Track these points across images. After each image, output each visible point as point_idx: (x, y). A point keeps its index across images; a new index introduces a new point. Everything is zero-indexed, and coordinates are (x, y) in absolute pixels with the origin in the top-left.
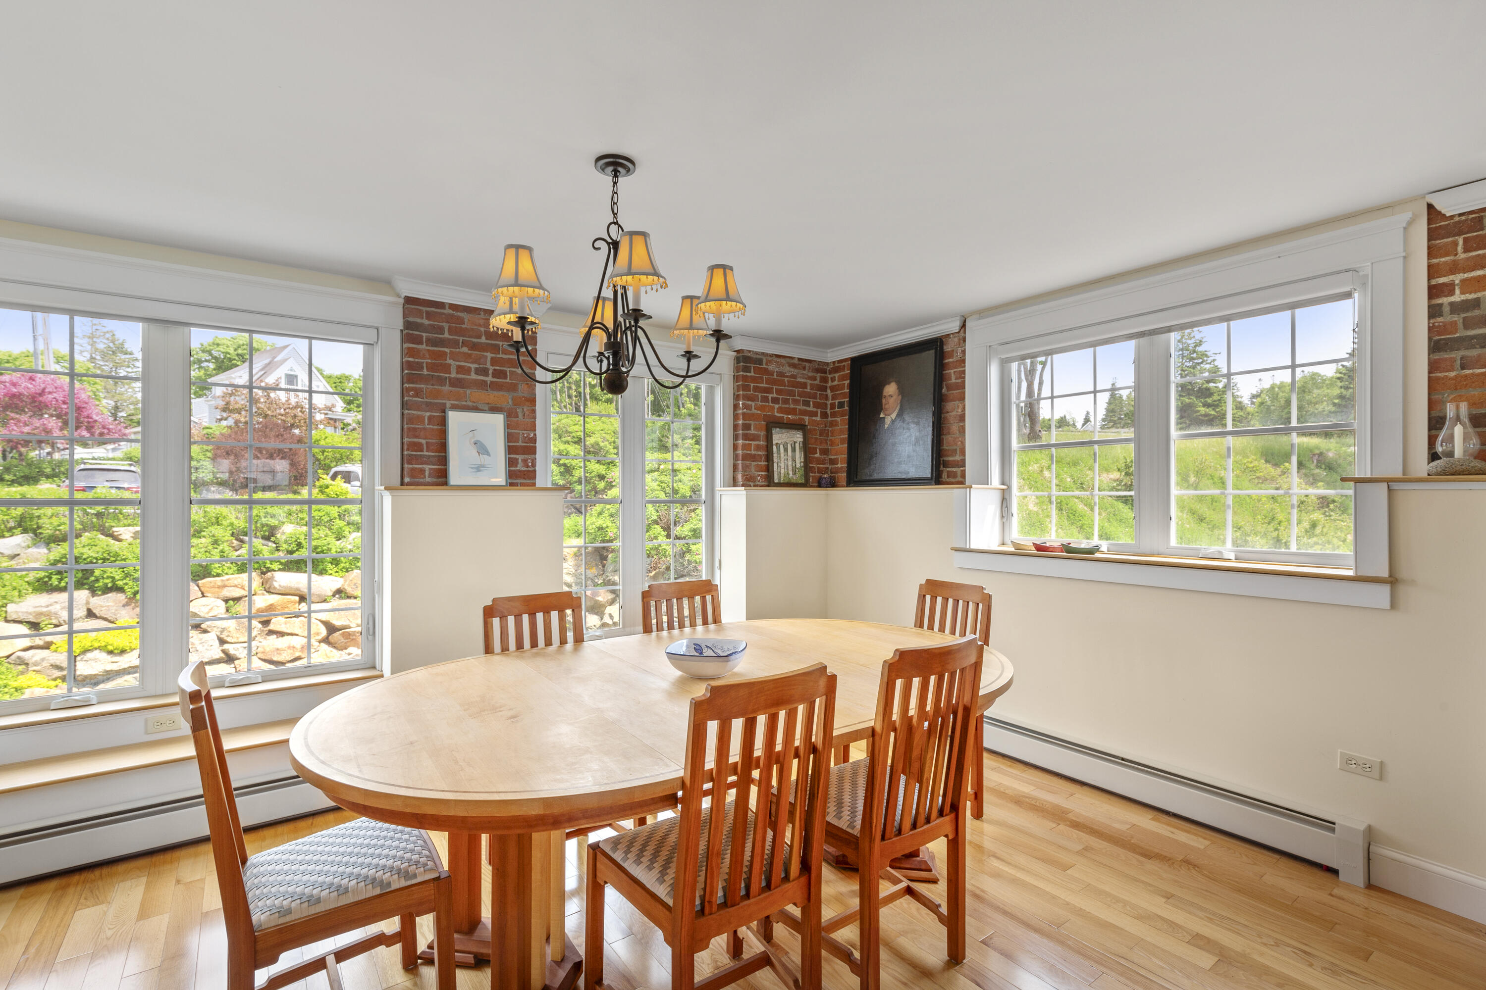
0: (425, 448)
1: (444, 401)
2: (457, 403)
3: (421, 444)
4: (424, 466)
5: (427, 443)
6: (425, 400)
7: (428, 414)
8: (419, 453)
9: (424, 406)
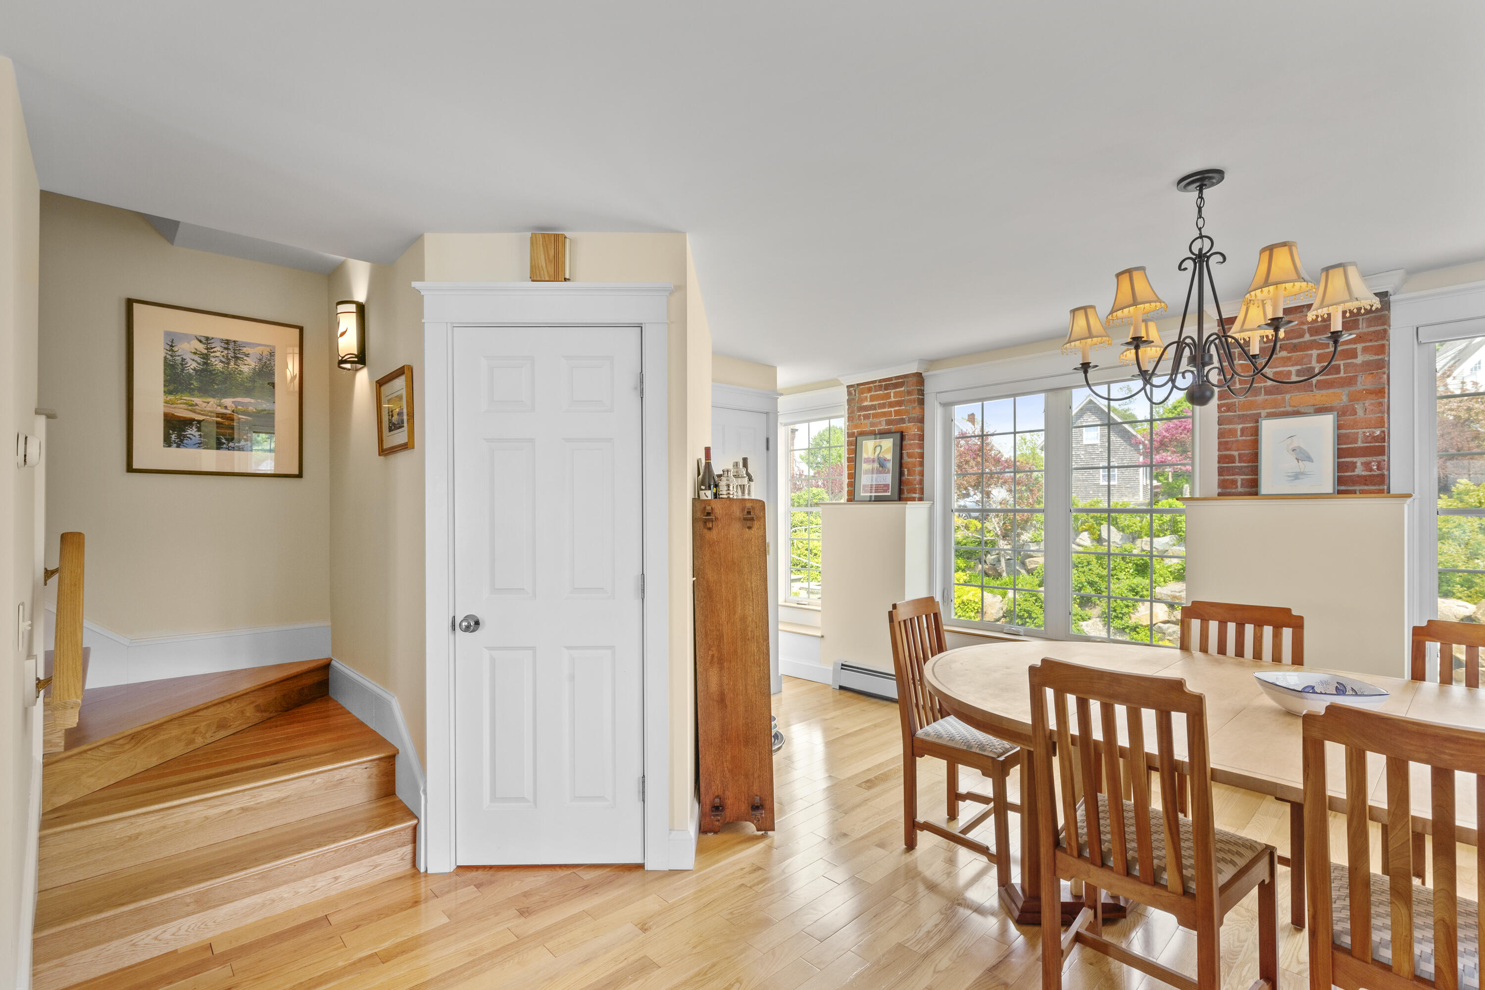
0: (1237, 459)
1: (1258, 411)
2: (1273, 410)
3: (1233, 456)
4: (1236, 477)
5: (1239, 455)
6: (1238, 413)
7: (1241, 426)
8: (1230, 465)
9: (1236, 419)
